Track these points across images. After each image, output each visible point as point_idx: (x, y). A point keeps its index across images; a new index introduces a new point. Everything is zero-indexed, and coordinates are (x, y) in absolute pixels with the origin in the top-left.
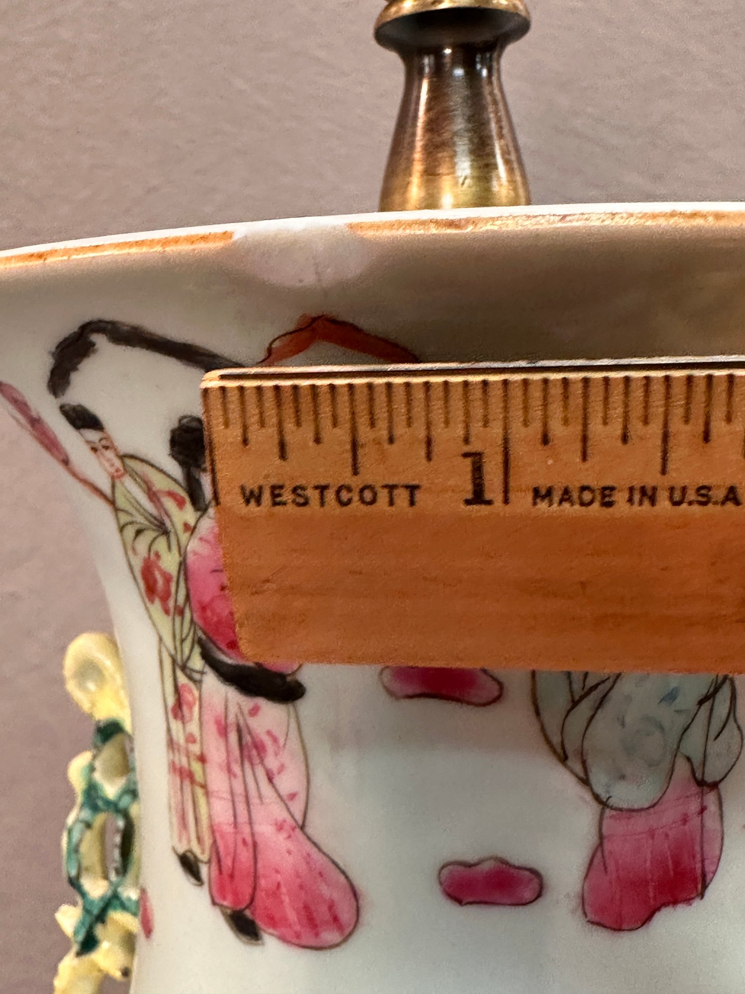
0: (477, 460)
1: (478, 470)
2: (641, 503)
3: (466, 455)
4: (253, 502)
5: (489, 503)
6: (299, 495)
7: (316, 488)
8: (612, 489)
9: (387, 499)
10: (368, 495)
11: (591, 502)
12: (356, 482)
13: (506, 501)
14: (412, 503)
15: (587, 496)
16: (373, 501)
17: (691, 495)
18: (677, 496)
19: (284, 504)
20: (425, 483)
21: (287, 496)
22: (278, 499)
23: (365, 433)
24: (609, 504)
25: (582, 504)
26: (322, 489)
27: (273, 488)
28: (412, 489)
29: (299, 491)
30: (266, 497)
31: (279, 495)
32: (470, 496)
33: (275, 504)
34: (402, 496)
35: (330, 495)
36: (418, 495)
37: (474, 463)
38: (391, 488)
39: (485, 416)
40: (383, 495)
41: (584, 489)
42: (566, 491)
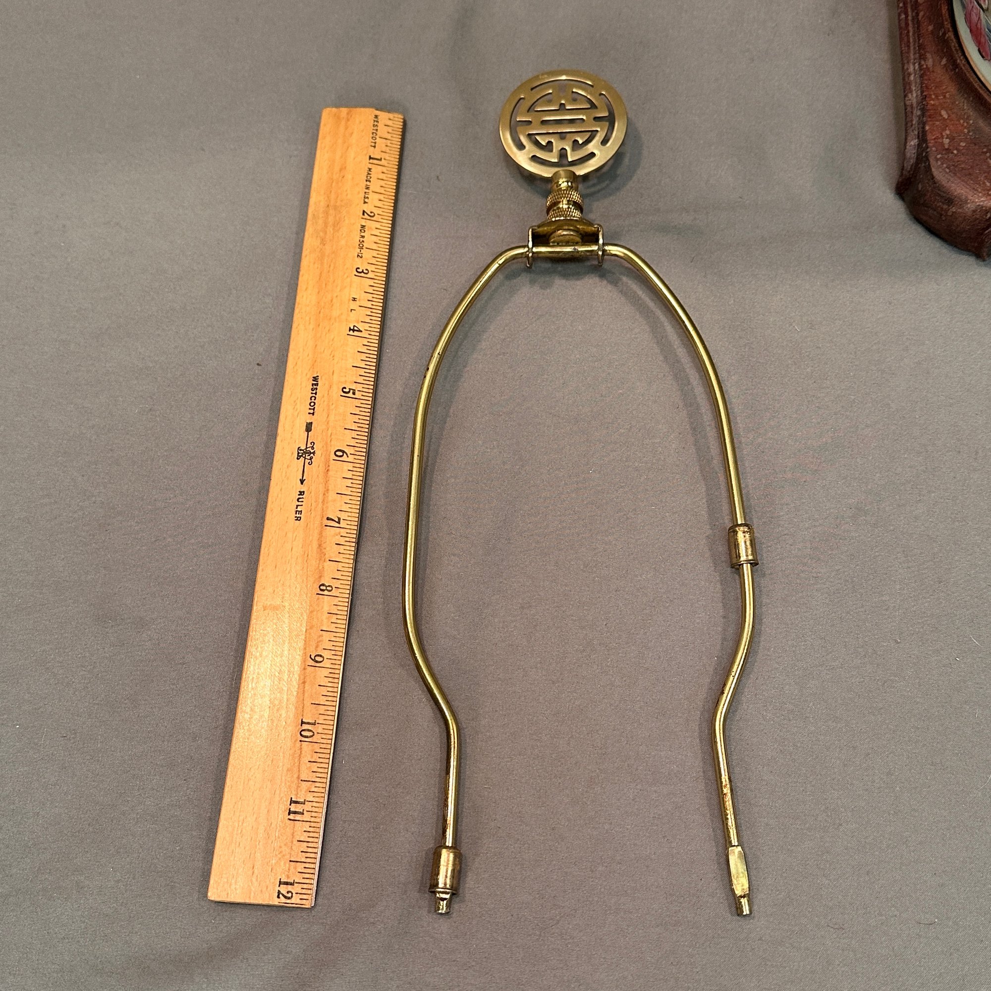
0: (380, 160)
9: (373, 141)
12: (377, 137)
13: (369, 163)
15: (369, 178)
17: (366, 196)
21: (376, 123)
23: (389, 142)
26: (377, 130)
30: (376, 119)
34: (373, 144)
36: (373, 147)
38: (375, 143)
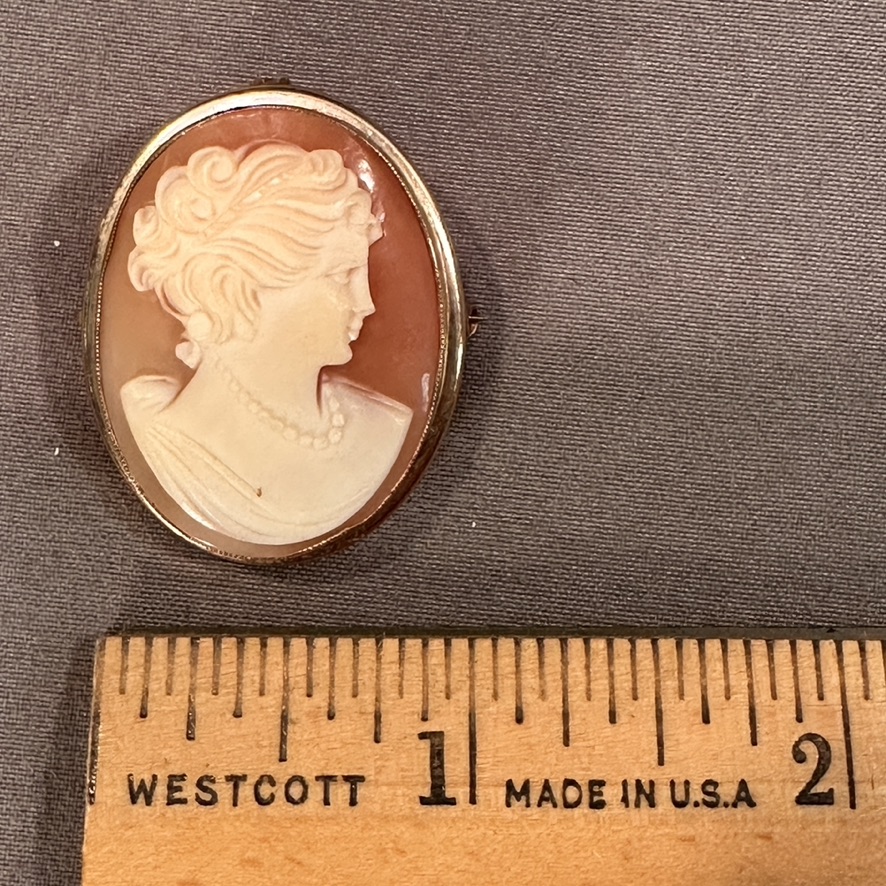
0: (435, 742)
1: (437, 755)
2: (637, 805)
3: (423, 736)
4: (141, 798)
5: (452, 802)
6: (205, 789)
7: (229, 779)
8: (602, 783)
9: (321, 796)
10: (296, 791)
11: (577, 803)
12: (282, 773)
13: (473, 800)
14: (353, 802)
15: (572, 794)
16: (304, 798)
17: (697, 795)
18: (680, 796)
19: (183, 801)
20: (369, 773)
21: (189, 791)
22: (177, 795)
23: (300, 705)
24: (600, 805)
25: (567, 805)
26: (236, 780)
27: (172, 778)
28: (354, 781)
29: (205, 784)
30: (161, 791)
31: (179, 789)
32: (427, 793)
33: (171, 802)
34: (341, 791)
35: (246, 791)
36: (361, 790)
37: (432, 746)
38: (327, 780)
39: (448, 687)
40: (316, 791)
41: (569, 783)
42: (547, 786)
